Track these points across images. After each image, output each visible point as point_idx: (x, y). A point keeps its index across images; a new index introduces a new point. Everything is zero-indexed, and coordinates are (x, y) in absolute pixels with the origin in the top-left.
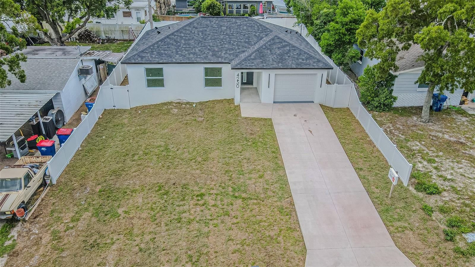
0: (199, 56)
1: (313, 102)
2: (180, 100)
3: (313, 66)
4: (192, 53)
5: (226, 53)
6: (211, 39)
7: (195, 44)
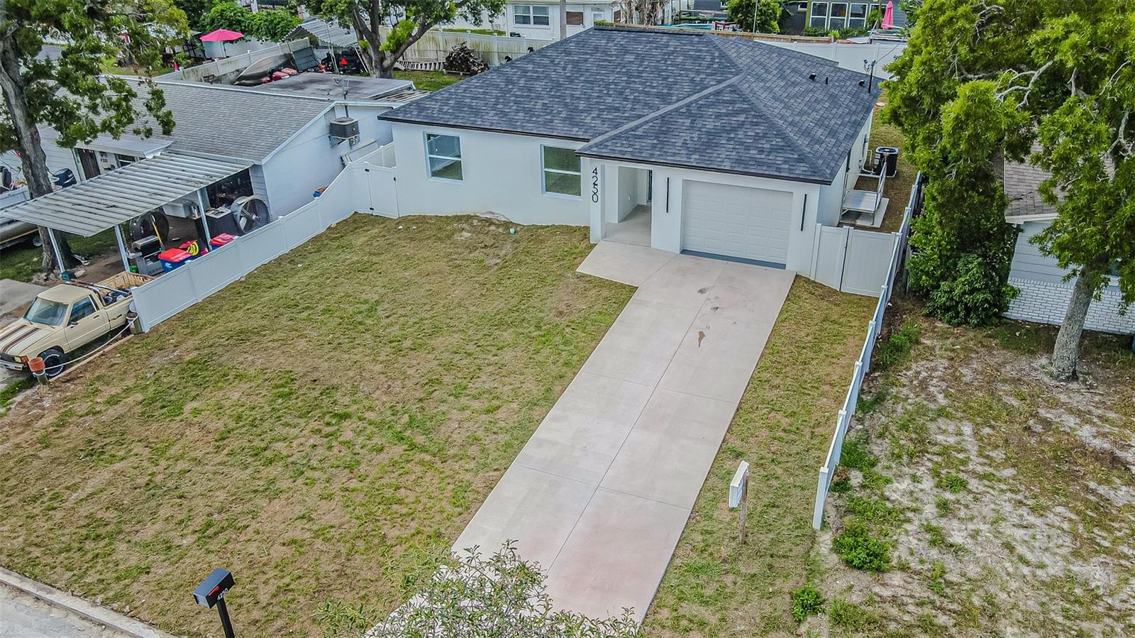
0: (534, 119)
1: (783, 266)
2: (493, 213)
3: (779, 169)
4: (524, 110)
5: (598, 116)
6: (585, 81)
7: (544, 89)
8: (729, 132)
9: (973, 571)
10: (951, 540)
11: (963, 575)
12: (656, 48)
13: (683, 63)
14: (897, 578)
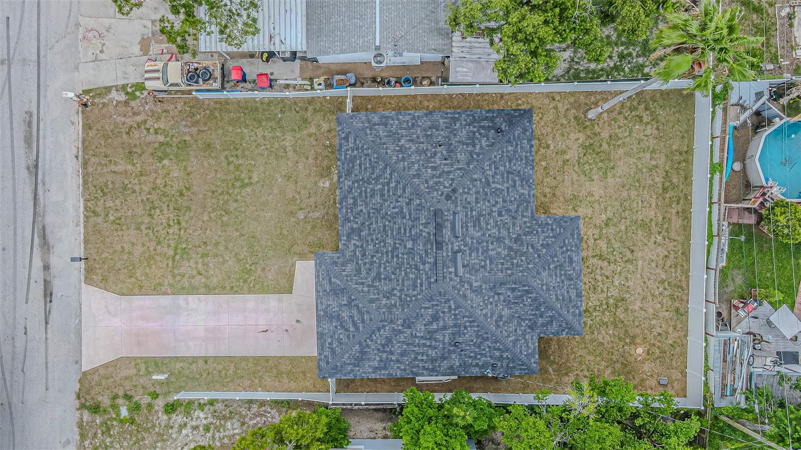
5: (357, 246)
8: (341, 325)
9: (174, 436)
10: (183, 430)
11: (172, 433)
12: (421, 258)
13: (409, 279)
14: (165, 417)
